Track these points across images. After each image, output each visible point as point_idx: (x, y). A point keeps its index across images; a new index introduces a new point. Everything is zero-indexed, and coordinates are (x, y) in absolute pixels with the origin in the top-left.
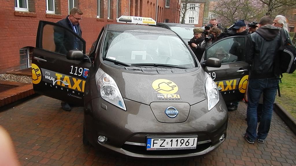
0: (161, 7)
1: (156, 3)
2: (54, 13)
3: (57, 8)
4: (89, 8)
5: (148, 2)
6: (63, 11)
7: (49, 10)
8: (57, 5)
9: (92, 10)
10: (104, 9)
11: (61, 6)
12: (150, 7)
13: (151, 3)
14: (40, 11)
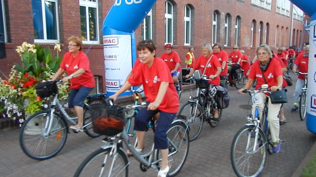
0: (298, 31)
1: (290, 26)
4: (204, 38)
5: (278, 26)
6: (179, 42)
8: (174, 38)
9: (207, 40)
10: (221, 38)
11: (178, 38)
12: (281, 32)
13: (283, 27)
14: (160, 44)
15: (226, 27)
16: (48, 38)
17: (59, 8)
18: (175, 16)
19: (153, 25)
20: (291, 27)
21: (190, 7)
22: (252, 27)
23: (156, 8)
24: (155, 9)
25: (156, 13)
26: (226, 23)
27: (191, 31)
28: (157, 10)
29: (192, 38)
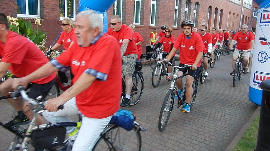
2: (139, 24)
3: (142, 21)
4: (167, 20)
5: (230, 13)
6: (145, 23)
7: (136, 22)
8: (141, 19)
9: (170, 21)
11: (144, 19)
12: (232, 18)
13: (234, 14)
14: (129, 23)
15: (186, 12)
16: (30, 14)
19: (124, 6)
20: (241, 14)
22: (208, 13)
26: (186, 8)
27: (156, 13)
29: (156, 19)
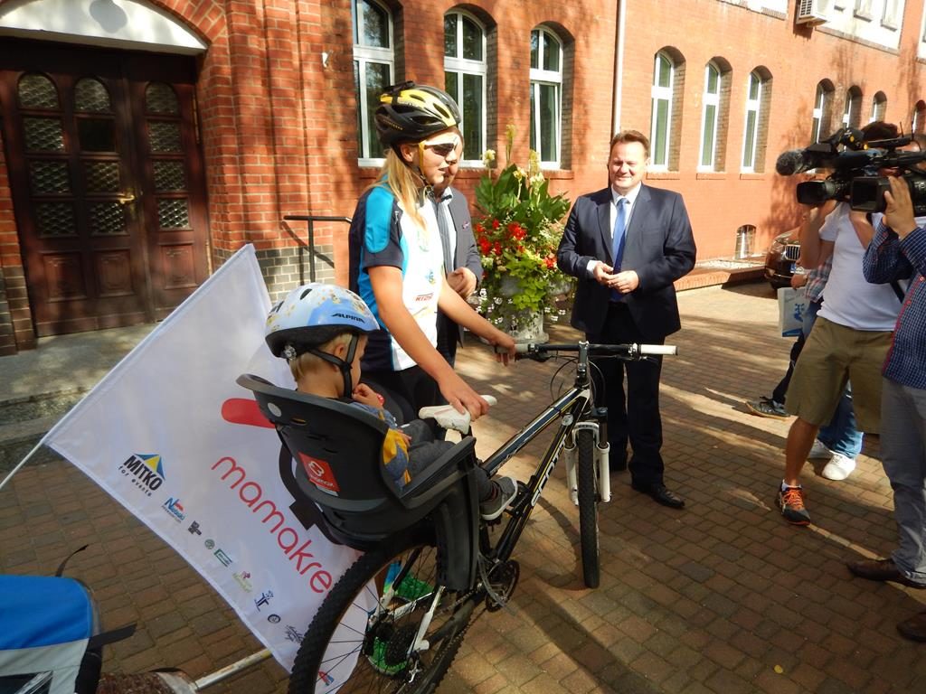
2: (712, 169)
3: (720, 159)
6: (729, 164)
11: (727, 154)
17: (491, 87)
18: (727, 97)
19: (674, 122)
21: (762, 75)
23: (684, 79)
24: (681, 82)
25: (683, 93)
26: (846, 111)
27: (758, 135)
28: (686, 86)
29: (758, 153)
